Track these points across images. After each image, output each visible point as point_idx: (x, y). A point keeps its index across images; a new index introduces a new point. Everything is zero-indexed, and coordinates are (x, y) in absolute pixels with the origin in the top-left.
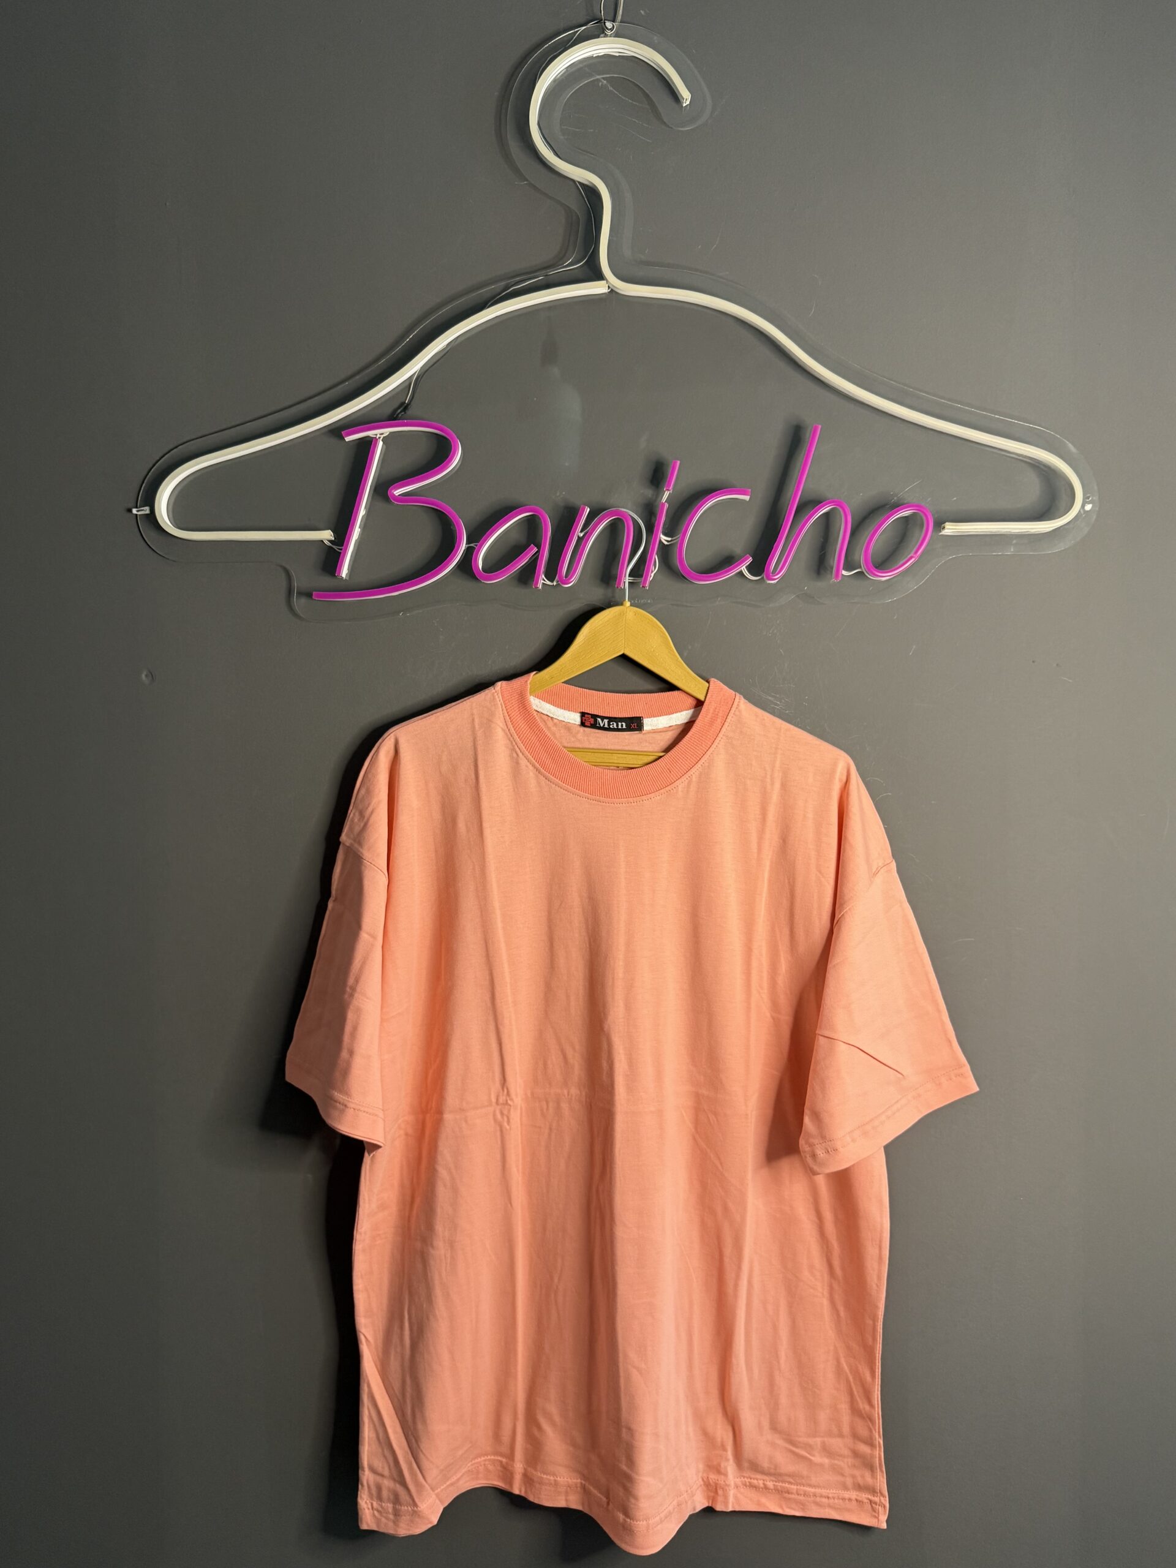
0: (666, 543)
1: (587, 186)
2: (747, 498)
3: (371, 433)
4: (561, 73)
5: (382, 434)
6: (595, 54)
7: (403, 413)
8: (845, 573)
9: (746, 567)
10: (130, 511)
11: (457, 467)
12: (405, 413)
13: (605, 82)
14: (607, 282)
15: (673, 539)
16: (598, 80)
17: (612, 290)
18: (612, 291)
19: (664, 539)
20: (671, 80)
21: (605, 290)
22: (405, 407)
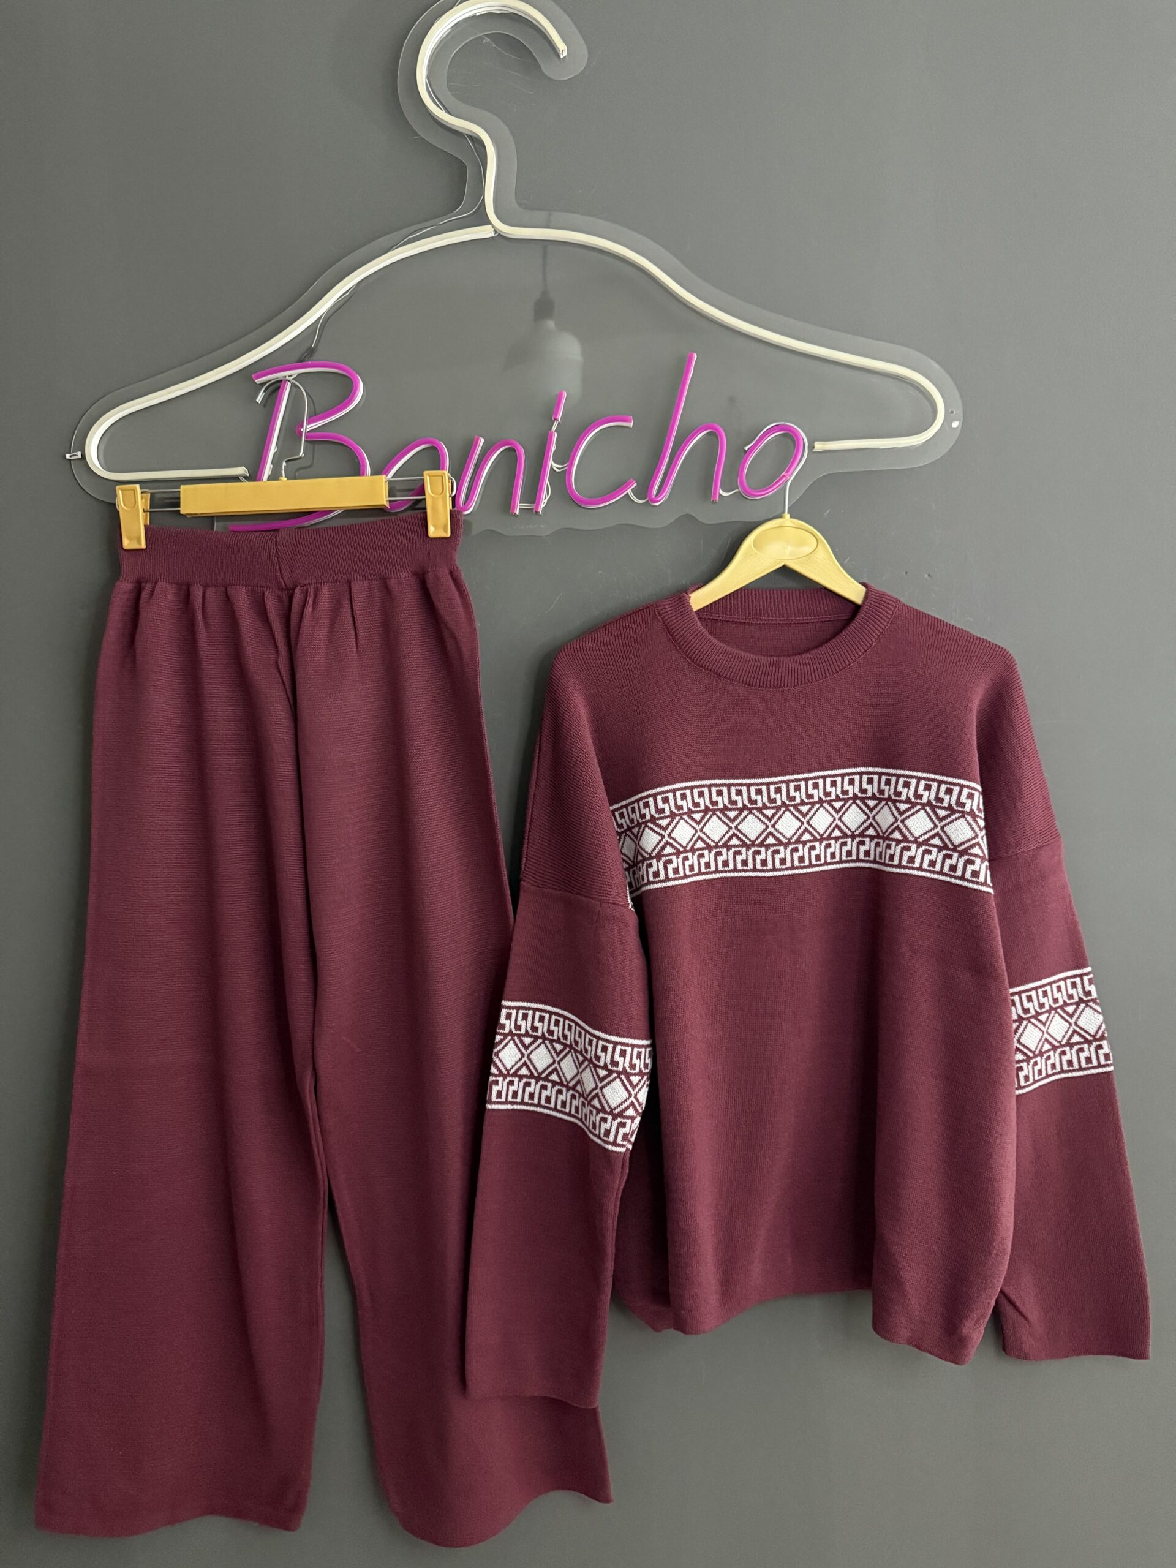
0: (557, 470)
1: (475, 138)
2: (631, 425)
3: (280, 375)
4: (447, 33)
5: (291, 376)
6: (478, 12)
7: (309, 356)
8: (721, 492)
9: (632, 490)
10: (65, 456)
11: (361, 404)
12: (312, 356)
13: (489, 40)
14: (493, 227)
15: (565, 465)
16: (480, 38)
17: (499, 234)
18: (500, 237)
19: (555, 466)
20: (547, 32)
21: (492, 234)
22: (311, 351)
